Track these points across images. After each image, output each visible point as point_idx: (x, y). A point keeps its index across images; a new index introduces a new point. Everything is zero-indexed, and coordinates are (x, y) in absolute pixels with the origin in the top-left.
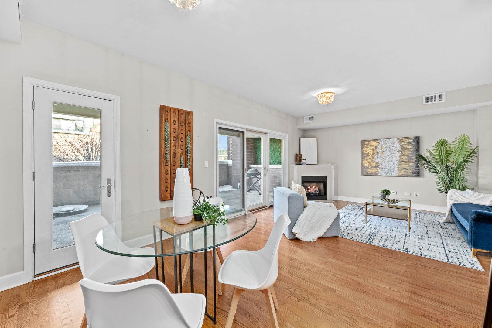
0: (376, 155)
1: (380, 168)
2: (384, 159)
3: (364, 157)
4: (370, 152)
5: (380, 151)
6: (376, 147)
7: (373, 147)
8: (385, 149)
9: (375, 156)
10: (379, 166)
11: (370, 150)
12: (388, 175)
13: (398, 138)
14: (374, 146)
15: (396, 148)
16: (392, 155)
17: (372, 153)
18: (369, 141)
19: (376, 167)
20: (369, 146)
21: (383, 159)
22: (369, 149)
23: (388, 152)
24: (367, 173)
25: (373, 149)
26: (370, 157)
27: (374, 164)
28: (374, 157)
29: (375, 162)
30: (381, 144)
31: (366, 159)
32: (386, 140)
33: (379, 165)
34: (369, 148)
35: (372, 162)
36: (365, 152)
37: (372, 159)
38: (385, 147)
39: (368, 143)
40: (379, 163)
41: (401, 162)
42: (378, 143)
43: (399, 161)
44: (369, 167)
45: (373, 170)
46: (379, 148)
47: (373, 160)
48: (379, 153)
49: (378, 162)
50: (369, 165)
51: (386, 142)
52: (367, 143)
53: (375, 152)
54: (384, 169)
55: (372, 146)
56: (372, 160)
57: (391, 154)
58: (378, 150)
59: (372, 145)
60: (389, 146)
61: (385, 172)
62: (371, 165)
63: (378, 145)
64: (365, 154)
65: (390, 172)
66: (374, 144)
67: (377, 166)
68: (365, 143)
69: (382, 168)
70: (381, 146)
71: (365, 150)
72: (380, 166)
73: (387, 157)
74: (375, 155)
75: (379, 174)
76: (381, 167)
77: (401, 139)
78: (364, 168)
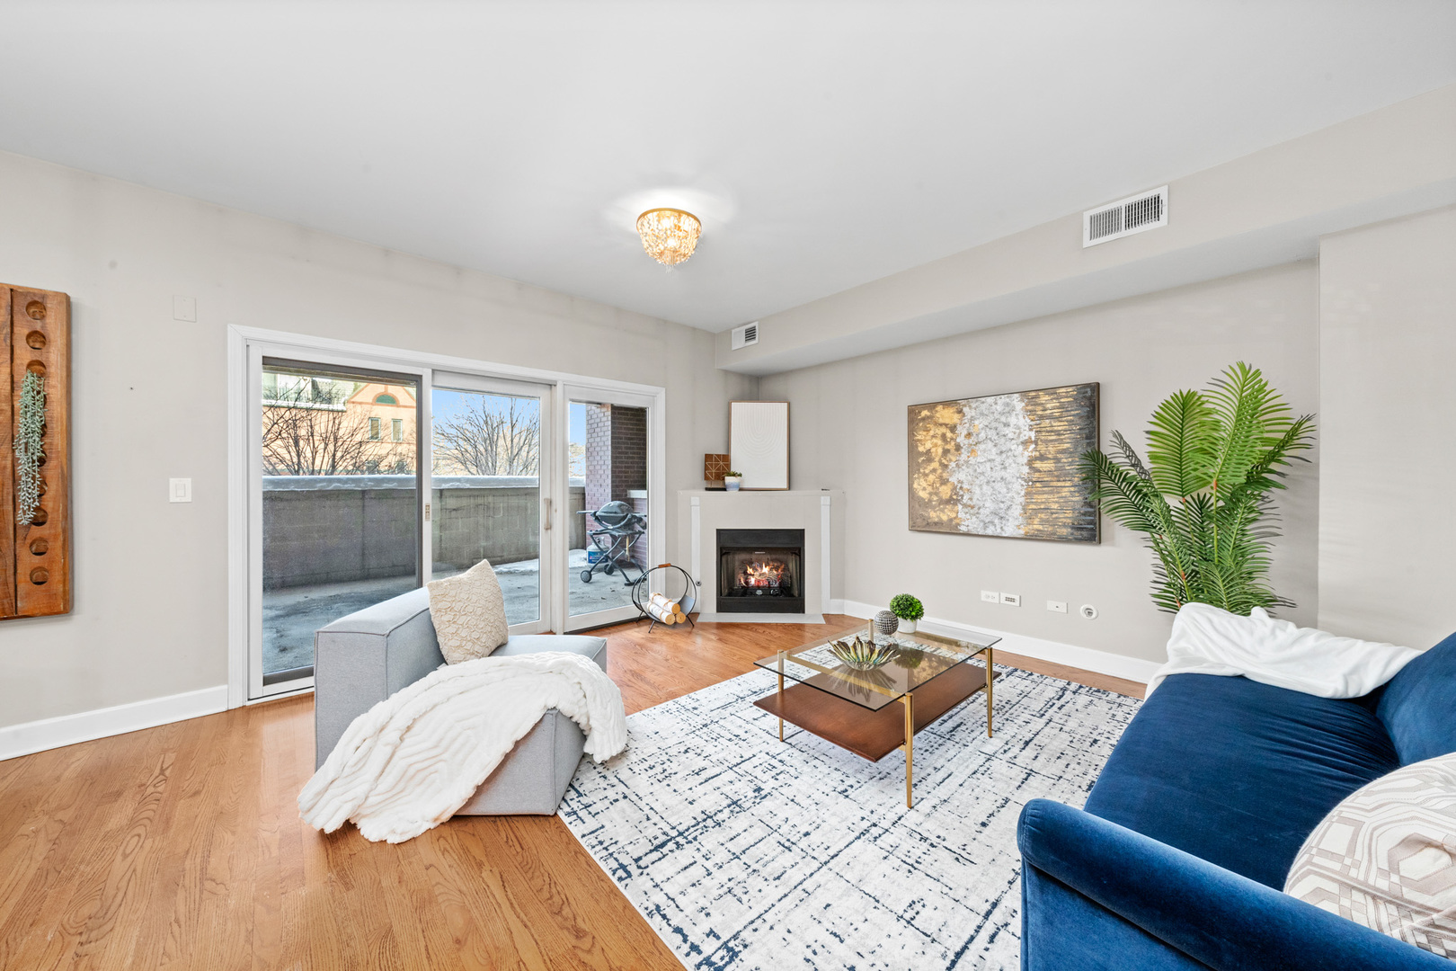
0: (954, 459)
1: (965, 506)
2: (978, 471)
3: (918, 464)
4: (936, 445)
5: (966, 442)
6: (953, 429)
7: (943, 430)
8: (983, 435)
9: (951, 460)
10: (962, 496)
11: (935, 440)
12: (990, 532)
13: (1024, 393)
14: (946, 425)
15: (1018, 431)
16: (1004, 455)
17: (940, 450)
18: (932, 406)
19: (952, 501)
20: (931, 426)
21: (976, 470)
22: (933, 436)
23: (990, 445)
24: (925, 523)
25: (944, 436)
26: (935, 465)
27: (945, 492)
28: (946, 466)
29: (949, 484)
30: (969, 417)
31: (922, 471)
32: (983, 399)
33: (961, 493)
34: (932, 433)
35: (942, 484)
36: (921, 449)
37: (939, 471)
38: (981, 426)
39: (928, 414)
40: (961, 488)
41: (1035, 483)
42: (960, 412)
43: (1025, 481)
44: (930, 501)
45: (942, 511)
46: (962, 431)
47: (945, 475)
48: (963, 450)
49: (959, 482)
50: (930, 494)
51: (983, 407)
52: (925, 413)
53: (951, 446)
54: (979, 508)
55: (941, 425)
56: (941, 477)
57: (1001, 452)
58: (958, 440)
59: (941, 421)
60: (994, 425)
61: (983, 521)
62: (936, 494)
63: (958, 422)
64: (919, 452)
65: (996, 521)
66: (946, 415)
67: (955, 497)
68: (920, 412)
69: (973, 507)
70: (967, 425)
71: (919, 440)
72: (965, 500)
73: (988, 465)
74: (949, 456)
75: (963, 529)
76: (969, 502)
77: (1033, 394)
78: (917, 506)
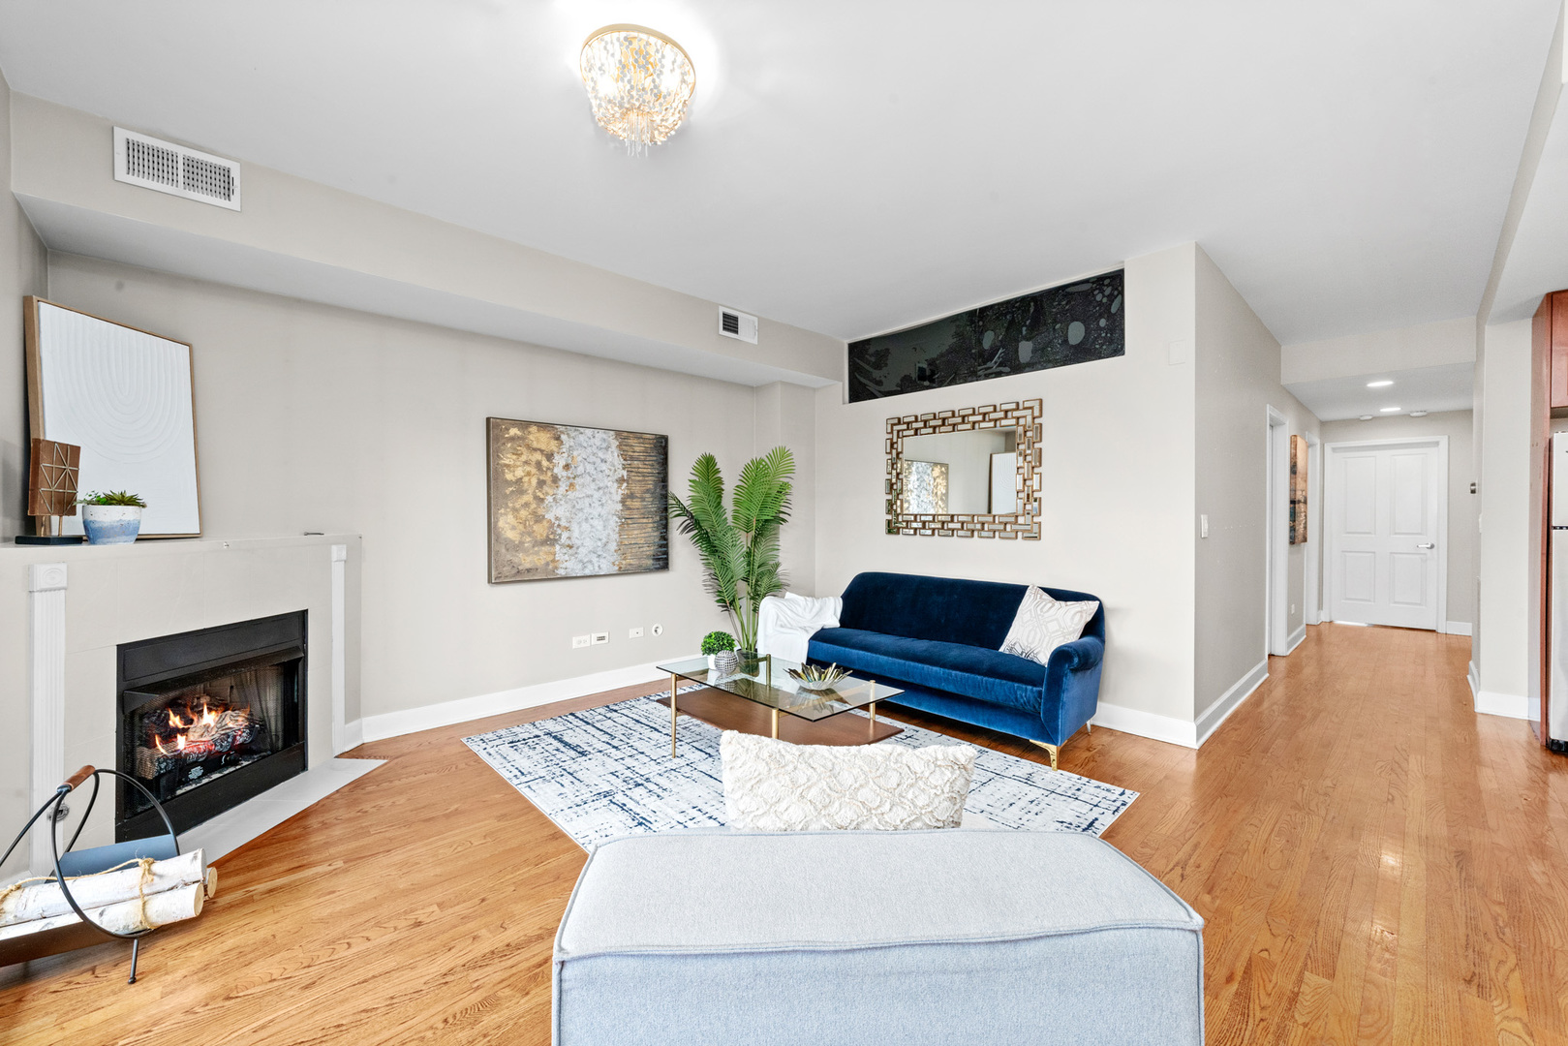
0: (551, 492)
1: (562, 546)
2: (577, 507)
3: (506, 496)
4: (528, 474)
5: (565, 474)
6: (550, 457)
7: (537, 456)
8: (580, 470)
9: (547, 494)
10: (560, 535)
11: (528, 468)
12: (587, 572)
13: (618, 433)
14: (542, 451)
15: (613, 469)
16: (601, 492)
17: (534, 481)
18: (524, 425)
19: (550, 541)
20: (523, 449)
21: (574, 506)
22: (526, 463)
23: (588, 479)
24: (514, 571)
25: (539, 464)
26: (527, 498)
27: (540, 530)
28: (542, 500)
29: (545, 523)
30: (568, 446)
31: (510, 505)
32: (582, 430)
33: (559, 531)
34: (524, 458)
35: (536, 522)
36: (509, 476)
37: (533, 506)
38: (580, 458)
39: (519, 433)
40: (559, 526)
41: (625, 522)
42: (558, 438)
43: (619, 518)
44: (522, 543)
45: (537, 553)
46: (560, 460)
47: (540, 511)
48: (560, 483)
49: (557, 518)
50: (522, 534)
51: (582, 438)
52: (514, 431)
53: (547, 477)
54: (578, 548)
55: (535, 450)
56: (534, 513)
57: (599, 488)
58: (556, 471)
59: (535, 445)
60: (592, 459)
61: (581, 561)
62: (530, 534)
63: (556, 449)
64: (506, 481)
65: (595, 560)
66: (541, 439)
67: (551, 537)
68: (507, 429)
69: (571, 547)
70: (565, 455)
71: (508, 466)
72: (564, 539)
73: (587, 501)
74: (546, 488)
75: (561, 572)
76: (568, 542)
77: (626, 434)
78: (503, 550)
